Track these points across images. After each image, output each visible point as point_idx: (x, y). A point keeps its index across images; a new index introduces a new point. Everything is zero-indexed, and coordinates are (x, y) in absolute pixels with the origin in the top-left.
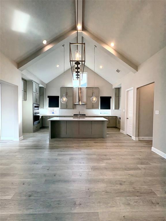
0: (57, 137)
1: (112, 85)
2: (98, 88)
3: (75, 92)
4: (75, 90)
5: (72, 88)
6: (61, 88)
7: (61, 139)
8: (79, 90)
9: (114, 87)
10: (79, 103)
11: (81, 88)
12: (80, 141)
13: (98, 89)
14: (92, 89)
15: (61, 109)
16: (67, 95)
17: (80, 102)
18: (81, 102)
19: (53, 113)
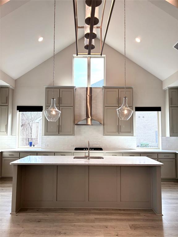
0: (32, 209)
1: (161, 82)
2: (131, 88)
3: (77, 97)
4: (77, 93)
5: (72, 89)
6: (47, 88)
7: (40, 216)
8: (87, 94)
9: (166, 86)
10: (87, 122)
11: (91, 88)
12: (93, 221)
13: (131, 90)
14: (117, 90)
15: (45, 135)
16: (59, 104)
17: (89, 119)
18: (91, 120)
19: (31, 144)
